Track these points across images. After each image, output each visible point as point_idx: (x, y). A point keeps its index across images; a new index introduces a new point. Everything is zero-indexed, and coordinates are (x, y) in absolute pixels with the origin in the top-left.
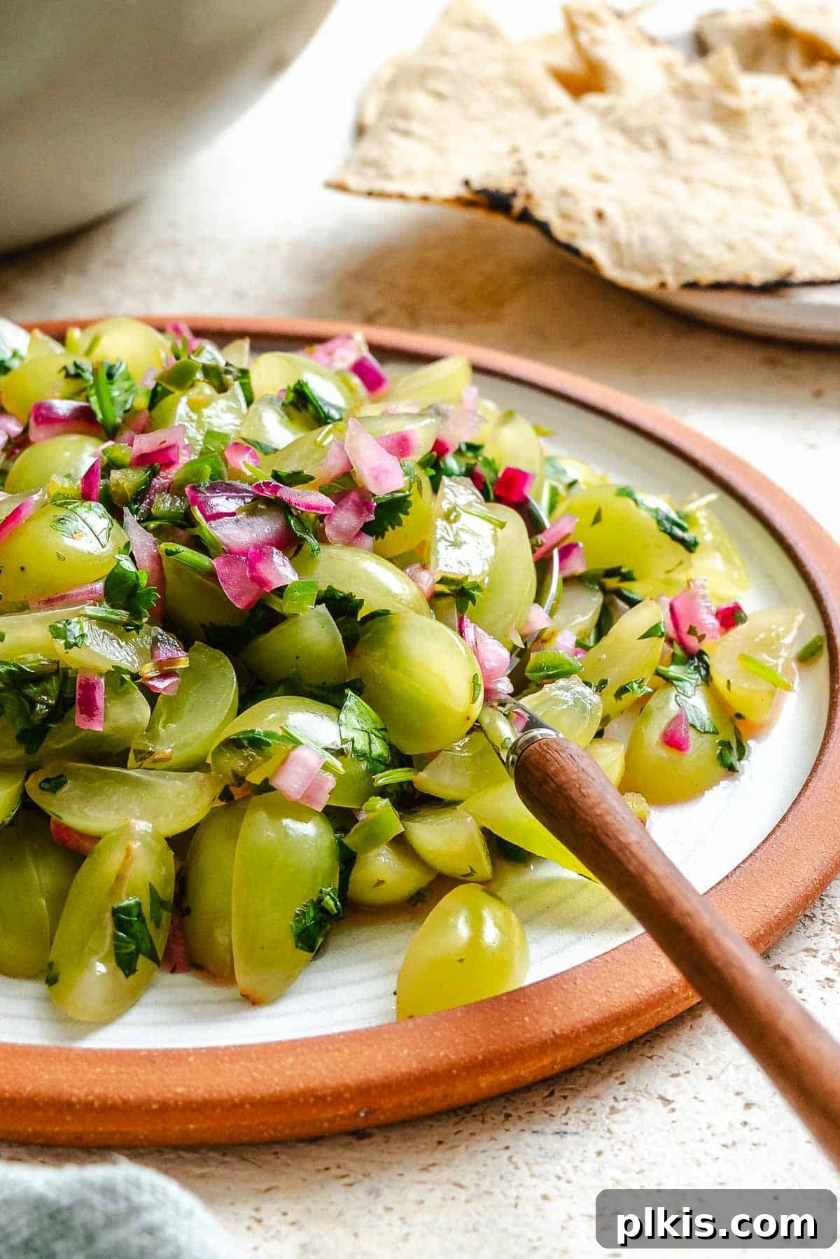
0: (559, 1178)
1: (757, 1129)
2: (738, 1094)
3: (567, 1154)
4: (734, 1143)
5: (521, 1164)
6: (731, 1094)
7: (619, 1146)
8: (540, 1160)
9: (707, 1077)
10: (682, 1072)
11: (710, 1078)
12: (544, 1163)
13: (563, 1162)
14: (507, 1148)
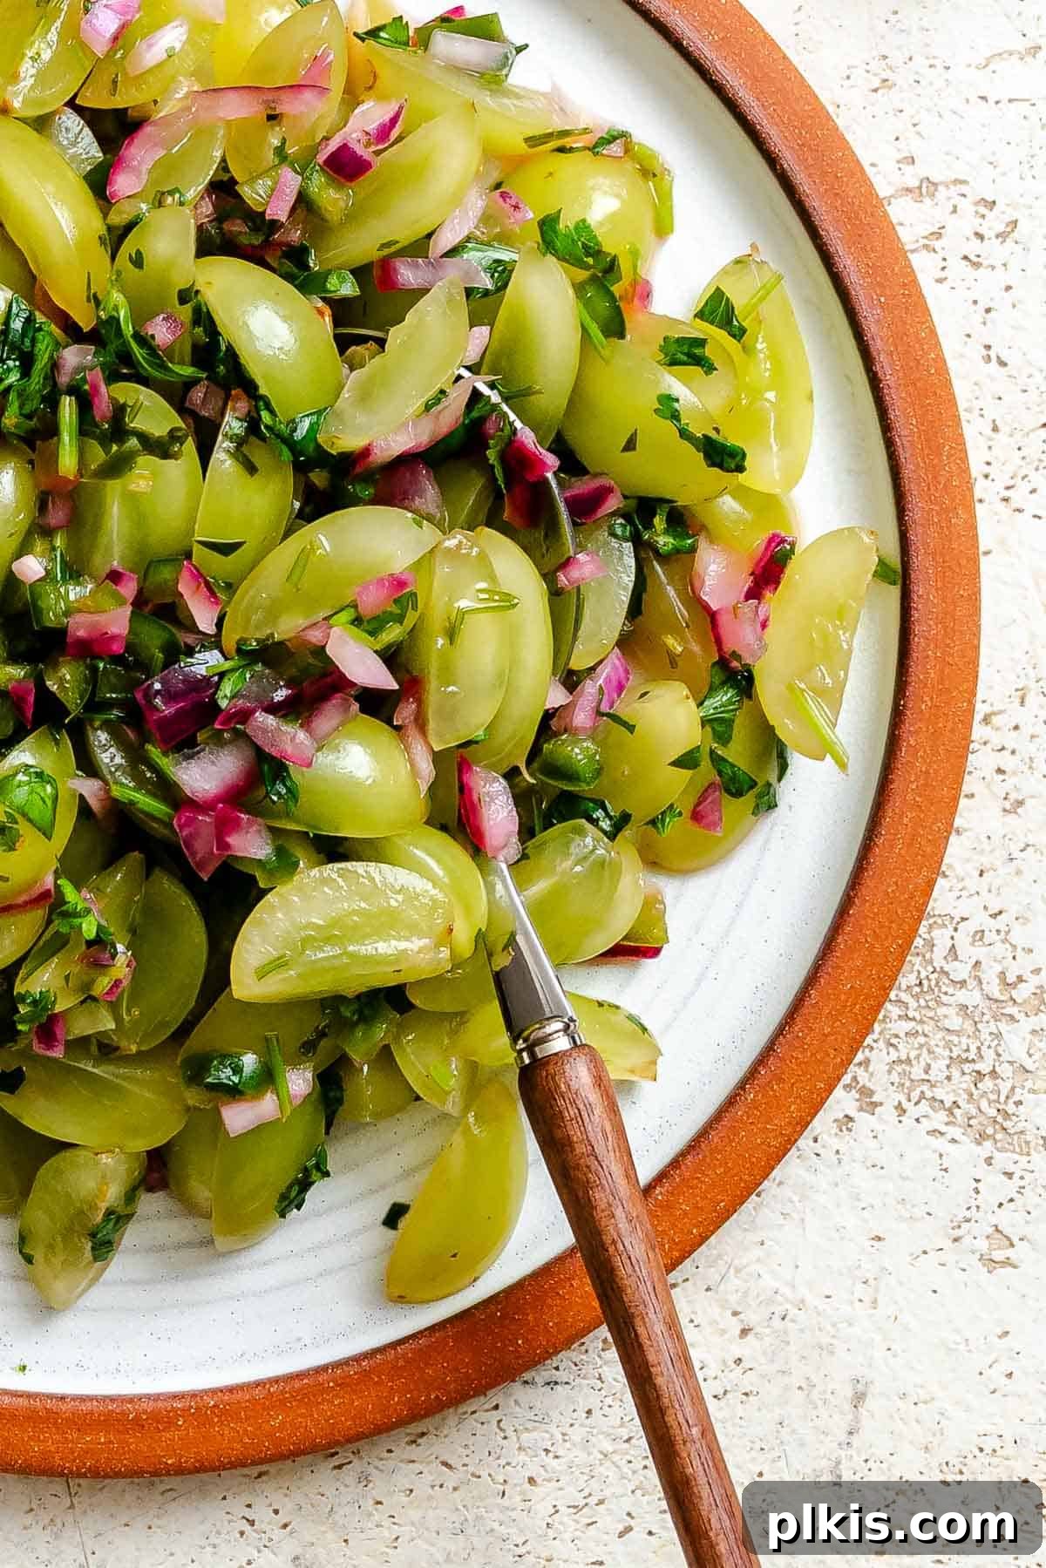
0: (547, 1451)
1: (751, 1369)
2: (735, 1314)
3: (555, 1415)
4: (725, 1392)
5: (510, 1433)
6: (729, 1313)
7: (609, 1401)
8: (530, 1425)
9: (705, 1287)
10: (680, 1280)
11: (708, 1289)
12: (535, 1429)
13: (553, 1429)
14: (496, 1407)
